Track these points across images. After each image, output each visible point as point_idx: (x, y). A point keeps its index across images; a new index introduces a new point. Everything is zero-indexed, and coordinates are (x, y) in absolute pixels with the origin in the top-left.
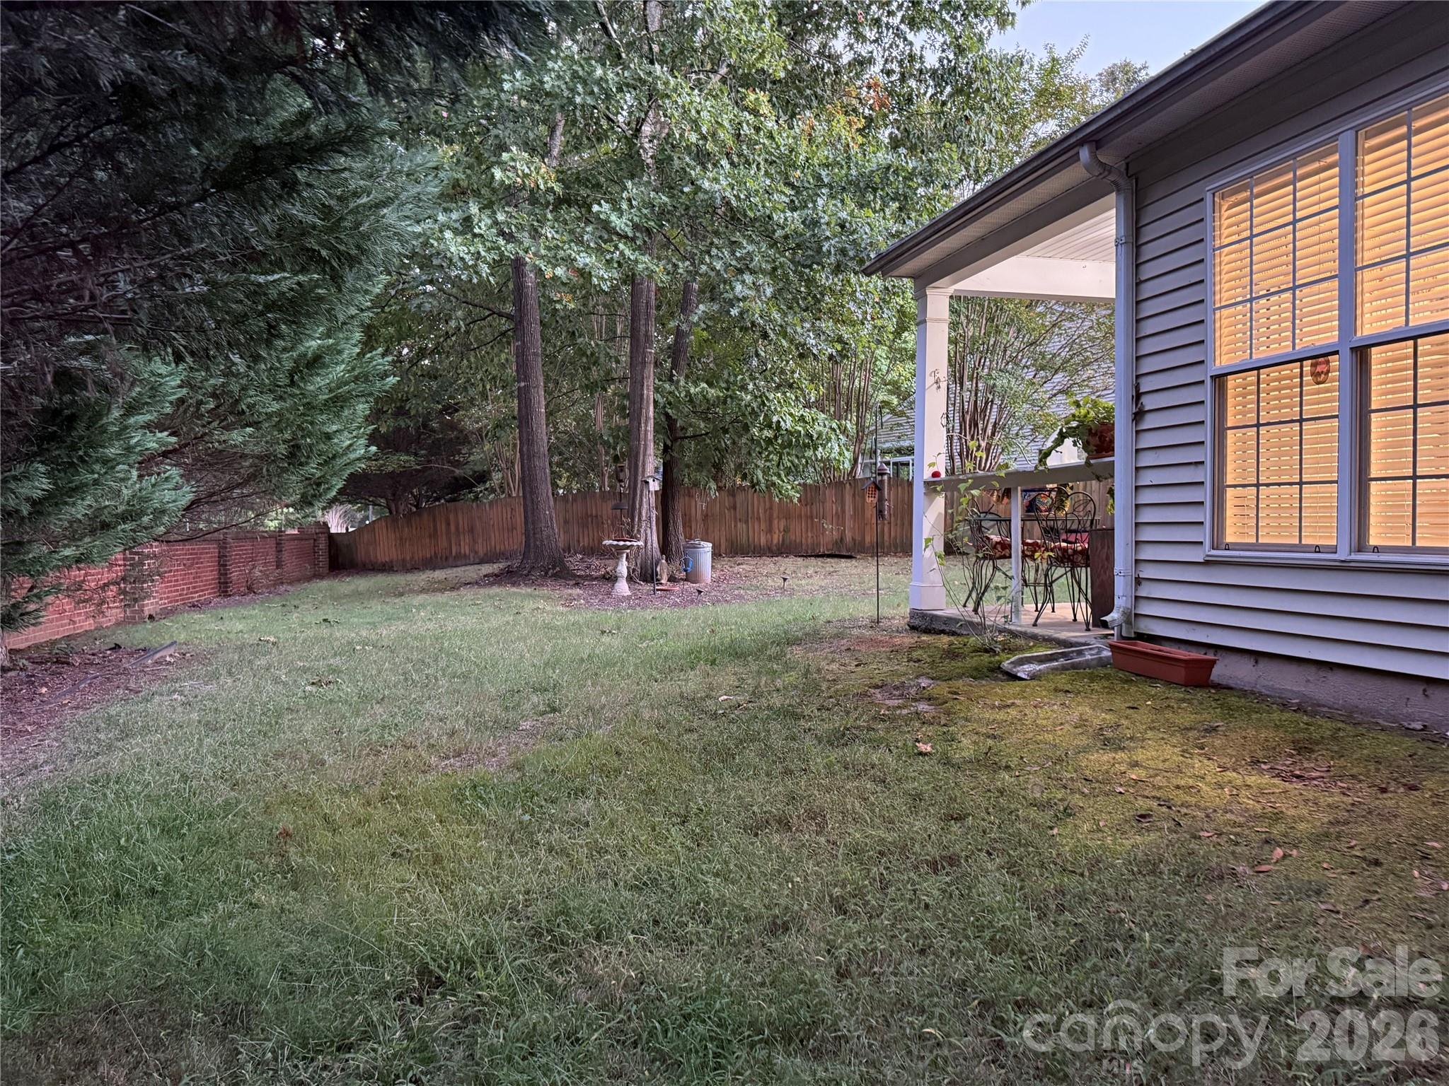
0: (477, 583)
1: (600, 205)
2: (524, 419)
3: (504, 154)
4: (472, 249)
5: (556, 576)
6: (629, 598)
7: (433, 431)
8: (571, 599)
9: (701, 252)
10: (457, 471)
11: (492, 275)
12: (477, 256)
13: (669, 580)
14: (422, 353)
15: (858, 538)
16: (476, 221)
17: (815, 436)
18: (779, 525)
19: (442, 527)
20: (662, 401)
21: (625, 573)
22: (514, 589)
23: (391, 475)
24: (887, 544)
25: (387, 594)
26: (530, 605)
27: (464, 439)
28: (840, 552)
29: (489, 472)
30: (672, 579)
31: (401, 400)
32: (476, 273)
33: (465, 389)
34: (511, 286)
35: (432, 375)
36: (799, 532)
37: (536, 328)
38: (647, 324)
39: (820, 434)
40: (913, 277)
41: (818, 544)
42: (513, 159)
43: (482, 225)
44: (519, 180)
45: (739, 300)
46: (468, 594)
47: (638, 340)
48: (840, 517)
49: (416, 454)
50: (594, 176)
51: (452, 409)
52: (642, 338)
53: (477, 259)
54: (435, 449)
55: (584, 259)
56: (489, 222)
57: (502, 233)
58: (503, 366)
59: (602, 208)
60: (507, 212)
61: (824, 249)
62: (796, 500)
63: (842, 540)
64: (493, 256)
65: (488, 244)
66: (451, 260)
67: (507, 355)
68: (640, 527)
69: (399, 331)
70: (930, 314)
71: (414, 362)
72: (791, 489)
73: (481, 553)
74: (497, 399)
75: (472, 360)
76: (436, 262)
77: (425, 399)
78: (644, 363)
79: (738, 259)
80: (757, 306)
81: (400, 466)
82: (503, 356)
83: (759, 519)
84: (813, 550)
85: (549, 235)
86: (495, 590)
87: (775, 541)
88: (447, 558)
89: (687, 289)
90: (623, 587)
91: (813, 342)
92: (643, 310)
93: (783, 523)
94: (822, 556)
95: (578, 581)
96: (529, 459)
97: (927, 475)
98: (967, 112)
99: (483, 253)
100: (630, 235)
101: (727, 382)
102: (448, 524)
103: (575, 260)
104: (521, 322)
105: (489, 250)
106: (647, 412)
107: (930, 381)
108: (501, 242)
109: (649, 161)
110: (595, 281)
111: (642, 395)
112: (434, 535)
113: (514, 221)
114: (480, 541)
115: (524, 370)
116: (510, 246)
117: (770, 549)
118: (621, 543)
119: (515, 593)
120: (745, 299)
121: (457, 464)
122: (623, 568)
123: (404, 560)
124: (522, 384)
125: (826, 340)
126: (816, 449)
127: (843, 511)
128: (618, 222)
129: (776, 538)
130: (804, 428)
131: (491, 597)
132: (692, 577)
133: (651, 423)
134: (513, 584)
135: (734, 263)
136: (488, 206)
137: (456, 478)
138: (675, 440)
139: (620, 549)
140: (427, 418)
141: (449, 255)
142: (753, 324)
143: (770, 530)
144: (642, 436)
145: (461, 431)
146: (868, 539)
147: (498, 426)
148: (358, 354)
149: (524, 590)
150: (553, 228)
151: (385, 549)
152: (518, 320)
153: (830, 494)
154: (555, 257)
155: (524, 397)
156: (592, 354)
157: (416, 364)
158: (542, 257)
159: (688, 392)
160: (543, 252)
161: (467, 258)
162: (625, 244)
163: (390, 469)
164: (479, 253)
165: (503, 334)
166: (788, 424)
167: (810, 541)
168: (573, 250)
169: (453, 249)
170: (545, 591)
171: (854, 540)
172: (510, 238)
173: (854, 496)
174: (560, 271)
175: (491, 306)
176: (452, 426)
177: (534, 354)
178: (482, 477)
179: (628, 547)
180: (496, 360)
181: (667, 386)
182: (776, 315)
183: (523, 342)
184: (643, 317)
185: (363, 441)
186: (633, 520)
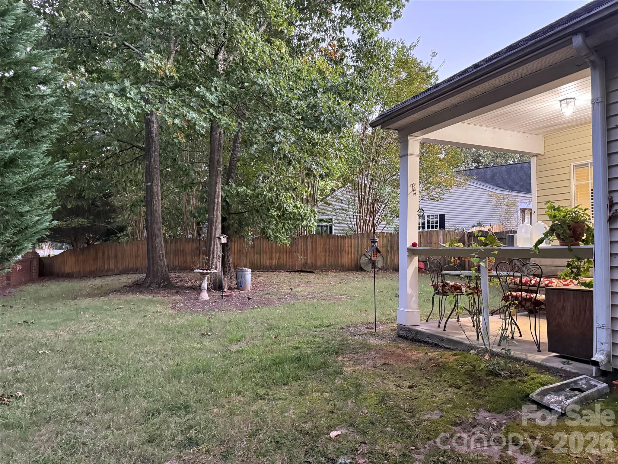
0: (119, 291)
1: (200, 88)
2: (149, 201)
3: (146, 54)
4: (125, 105)
5: (165, 287)
6: (208, 301)
7: (97, 206)
8: (175, 302)
9: (254, 118)
10: (109, 226)
11: (137, 121)
12: (128, 109)
13: (228, 289)
14: (92, 167)
15: (314, 262)
16: (128, 90)
17: (303, 215)
18: (276, 256)
19: (100, 255)
20: (224, 195)
21: (206, 288)
22: (141, 296)
23: (74, 229)
24: (327, 265)
25: (67, 298)
26: (152, 308)
27: (113, 210)
28: (306, 269)
29: (126, 227)
30: (230, 288)
31: (80, 191)
32: (128, 119)
33: (116, 186)
34: (144, 133)
35: (98, 178)
36: (286, 259)
37: (157, 154)
38: (218, 155)
39: (306, 214)
40: (399, 130)
41: (295, 265)
42: (151, 57)
43: (132, 92)
44: (154, 69)
45: (277, 143)
46: (115, 299)
47: (214, 163)
48: (305, 253)
49: (88, 218)
50: (195, 75)
51: (108, 196)
52: (216, 163)
53: (128, 111)
54: (98, 215)
55: (192, 115)
56: (136, 91)
57: (142, 98)
58: (136, 175)
59: (201, 90)
60: (146, 87)
61: (322, 119)
62: (288, 245)
63: (306, 263)
64: (138, 110)
65: (135, 104)
66: (112, 110)
67: (139, 169)
68: (213, 260)
69: (80, 155)
70: (410, 151)
71: (87, 171)
72: (285, 239)
73: (121, 269)
74: (133, 191)
75: (120, 171)
76: (102, 111)
77: (93, 191)
78: (217, 175)
79: (274, 122)
80: (287, 147)
81: (79, 224)
82: (137, 170)
83: (266, 253)
84: (292, 268)
85: (170, 102)
86: (130, 297)
87: (274, 264)
88: (102, 271)
89: (235, 140)
90: (205, 296)
91: (315, 167)
92: (217, 147)
93: (277, 255)
94: (298, 271)
95: (178, 290)
96: (151, 224)
97: (409, 245)
98: (371, 65)
99: (132, 108)
100: (216, 105)
101: (254, 186)
102: (104, 254)
103: (186, 115)
104: (149, 151)
105: (135, 107)
106: (218, 201)
107: (410, 189)
108: (143, 103)
109: (222, 72)
110: (197, 128)
111: (215, 192)
112: (96, 259)
113: (151, 92)
114: (120, 262)
115: (149, 176)
116: (147, 106)
117: (271, 267)
118: (205, 271)
119: (142, 299)
120: (280, 142)
121: (109, 223)
122: (205, 285)
123: (79, 272)
124: (149, 184)
125: (320, 167)
126: (302, 222)
127: (307, 250)
128: (211, 98)
129: (274, 262)
130: (298, 211)
131: (128, 302)
132: (240, 286)
133: (220, 206)
134: (141, 292)
135: (272, 124)
136: (136, 83)
137: (108, 229)
138: (229, 214)
139: (203, 275)
140: (94, 200)
141: (111, 107)
142: (284, 155)
143: (271, 258)
144: (215, 213)
145: (112, 206)
146: (318, 263)
147: (133, 205)
148: (49, 163)
149: (148, 297)
150: (173, 98)
151: (70, 266)
152: (147, 152)
153: (301, 242)
154: (174, 114)
155: (149, 191)
156: (186, 170)
157: (89, 172)
158: (167, 113)
159: (237, 191)
160: (167, 110)
161: (123, 109)
162: (214, 110)
163: (73, 226)
164: (129, 108)
165: (137, 158)
166: (290, 209)
167: (290, 263)
168: (184, 110)
169: (114, 103)
170: (159, 298)
171: (312, 263)
172: (147, 102)
173: (312, 242)
174: (177, 121)
175: (132, 143)
176: (107, 204)
177: (156, 168)
178: (122, 229)
179: (208, 273)
180: (133, 171)
181: (226, 187)
182: (296, 152)
183: (150, 162)
184: (216, 151)
185: (49, 217)
186: (209, 257)
